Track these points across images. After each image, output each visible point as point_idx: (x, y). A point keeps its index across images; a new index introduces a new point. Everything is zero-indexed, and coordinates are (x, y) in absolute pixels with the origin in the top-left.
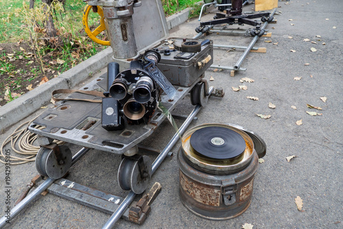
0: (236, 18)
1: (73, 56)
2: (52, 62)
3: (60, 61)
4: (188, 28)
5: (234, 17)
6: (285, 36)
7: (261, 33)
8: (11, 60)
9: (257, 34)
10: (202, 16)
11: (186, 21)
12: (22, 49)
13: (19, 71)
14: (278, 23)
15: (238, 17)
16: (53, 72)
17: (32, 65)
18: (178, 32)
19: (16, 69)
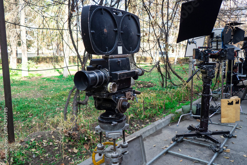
0: (203, 134)
1: (85, 147)
2: (70, 150)
3: (76, 151)
4: (168, 132)
5: (202, 133)
6: (241, 153)
7: (221, 151)
8: (44, 145)
9: (218, 151)
10: (181, 121)
11: (168, 125)
12: (53, 137)
13: (47, 154)
14: (237, 139)
15: (204, 133)
16: (69, 159)
17: (57, 150)
18: (161, 135)
19: (46, 153)
